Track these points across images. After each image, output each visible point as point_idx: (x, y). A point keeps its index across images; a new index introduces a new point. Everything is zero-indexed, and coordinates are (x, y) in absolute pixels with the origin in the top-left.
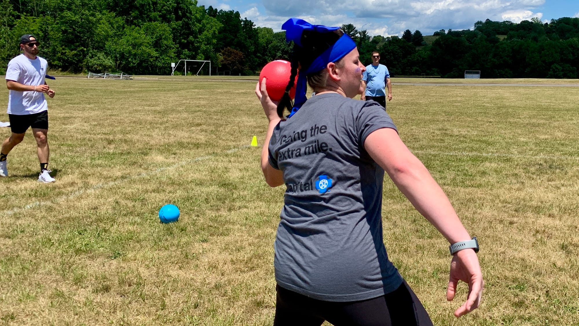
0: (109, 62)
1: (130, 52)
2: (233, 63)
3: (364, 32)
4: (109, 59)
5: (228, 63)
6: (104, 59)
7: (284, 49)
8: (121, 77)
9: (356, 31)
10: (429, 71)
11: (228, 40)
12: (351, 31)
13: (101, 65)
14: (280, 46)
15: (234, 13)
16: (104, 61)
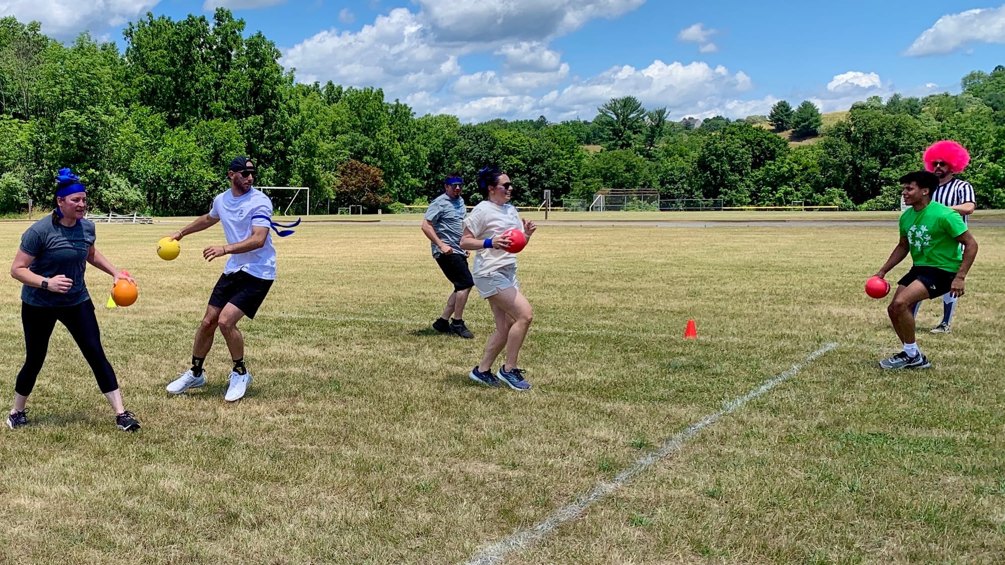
0: (134, 194)
1: (169, 176)
2: (361, 190)
3: (661, 113)
4: (136, 189)
5: (352, 190)
6: (127, 190)
7: (481, 156)
8: (134, 220)
9: (642, 111)
10: (819, 196)
11: (359, 145)
12: (631, 112)
13: (121, 200)
14: (472, 150)
15: (374, 91)
16: (126, 194)
